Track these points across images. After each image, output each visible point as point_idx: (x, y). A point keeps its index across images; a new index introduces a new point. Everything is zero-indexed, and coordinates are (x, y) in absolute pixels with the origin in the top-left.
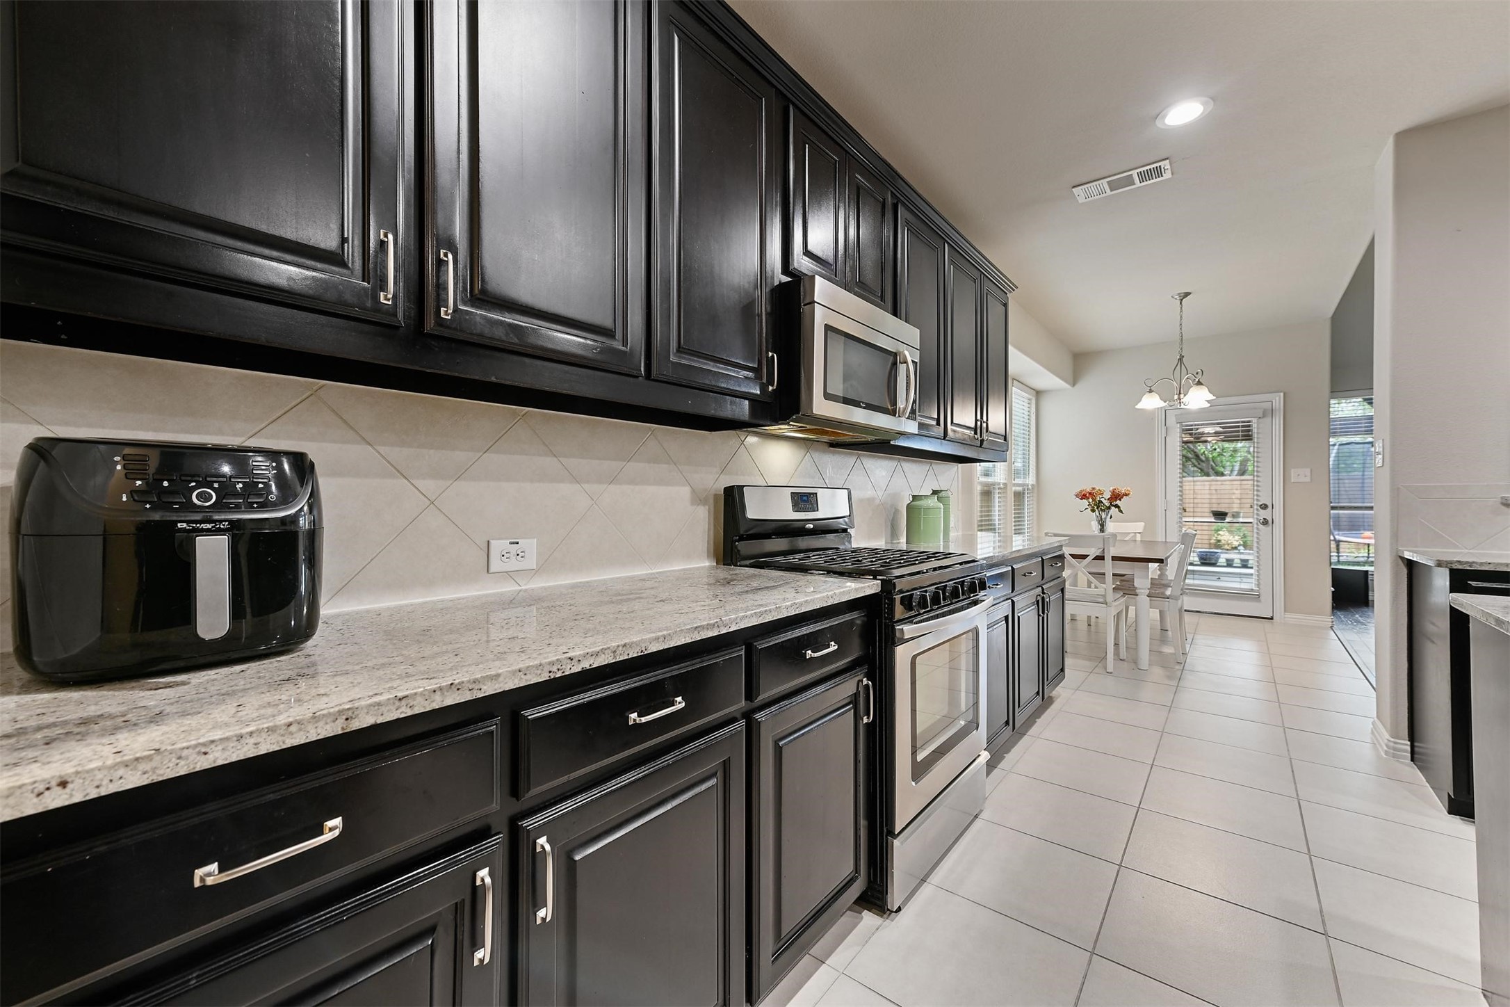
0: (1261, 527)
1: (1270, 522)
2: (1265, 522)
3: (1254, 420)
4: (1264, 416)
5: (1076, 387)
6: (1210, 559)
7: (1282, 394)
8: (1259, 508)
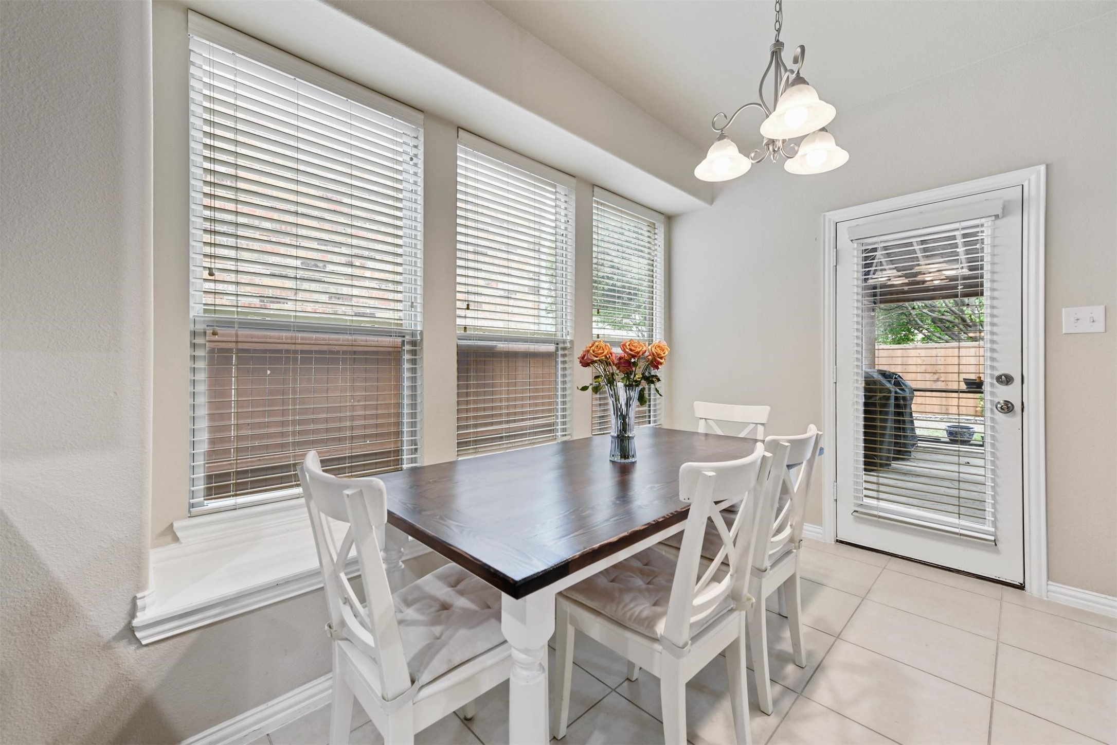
0: (999, 416)
1: (1018, 407)
2: (1007, 408)
3: (987, 222)
4: (1006, 210)
5: (715, 204)
6: (962, 434)
7: (1043, 168)
8: (995, 382)
